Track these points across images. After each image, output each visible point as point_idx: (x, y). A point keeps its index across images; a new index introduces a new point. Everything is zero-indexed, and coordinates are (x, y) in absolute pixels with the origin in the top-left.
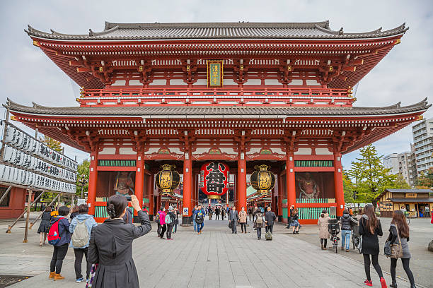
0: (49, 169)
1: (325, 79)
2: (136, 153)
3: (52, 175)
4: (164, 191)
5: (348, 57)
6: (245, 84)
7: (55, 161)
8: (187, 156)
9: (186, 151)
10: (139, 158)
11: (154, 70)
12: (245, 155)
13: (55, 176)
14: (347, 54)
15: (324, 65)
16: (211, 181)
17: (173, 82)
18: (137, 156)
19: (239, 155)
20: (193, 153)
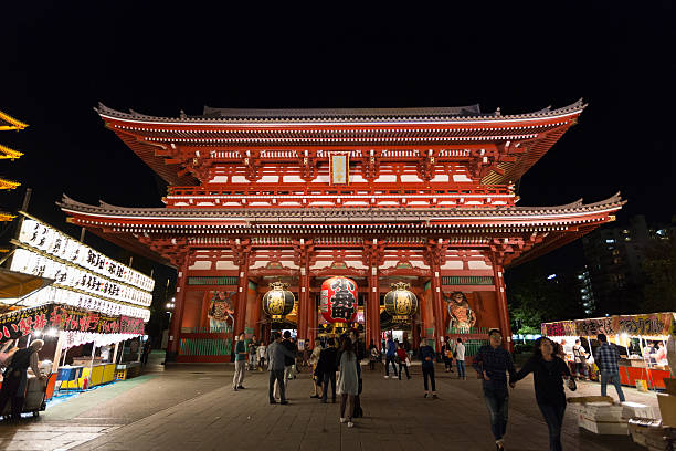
0: (102, 287)
1: (478, 173)
2: (237, 268)
3: (107, 295)
4: (274, 317)
5: (508, 143)
6: (376, 181)
7: (114, 276)
8: (303, 271)
9: (302, 265)
10: (242, 275)
11: (264, 163)
12: (378, 270)
13: (113, 297)
14: (506, 140)
15: (476, 154)
16: (338, 303)
17: (287, 179)
18: (240, 271)
19: (370, 270)
20: (311, 268)
